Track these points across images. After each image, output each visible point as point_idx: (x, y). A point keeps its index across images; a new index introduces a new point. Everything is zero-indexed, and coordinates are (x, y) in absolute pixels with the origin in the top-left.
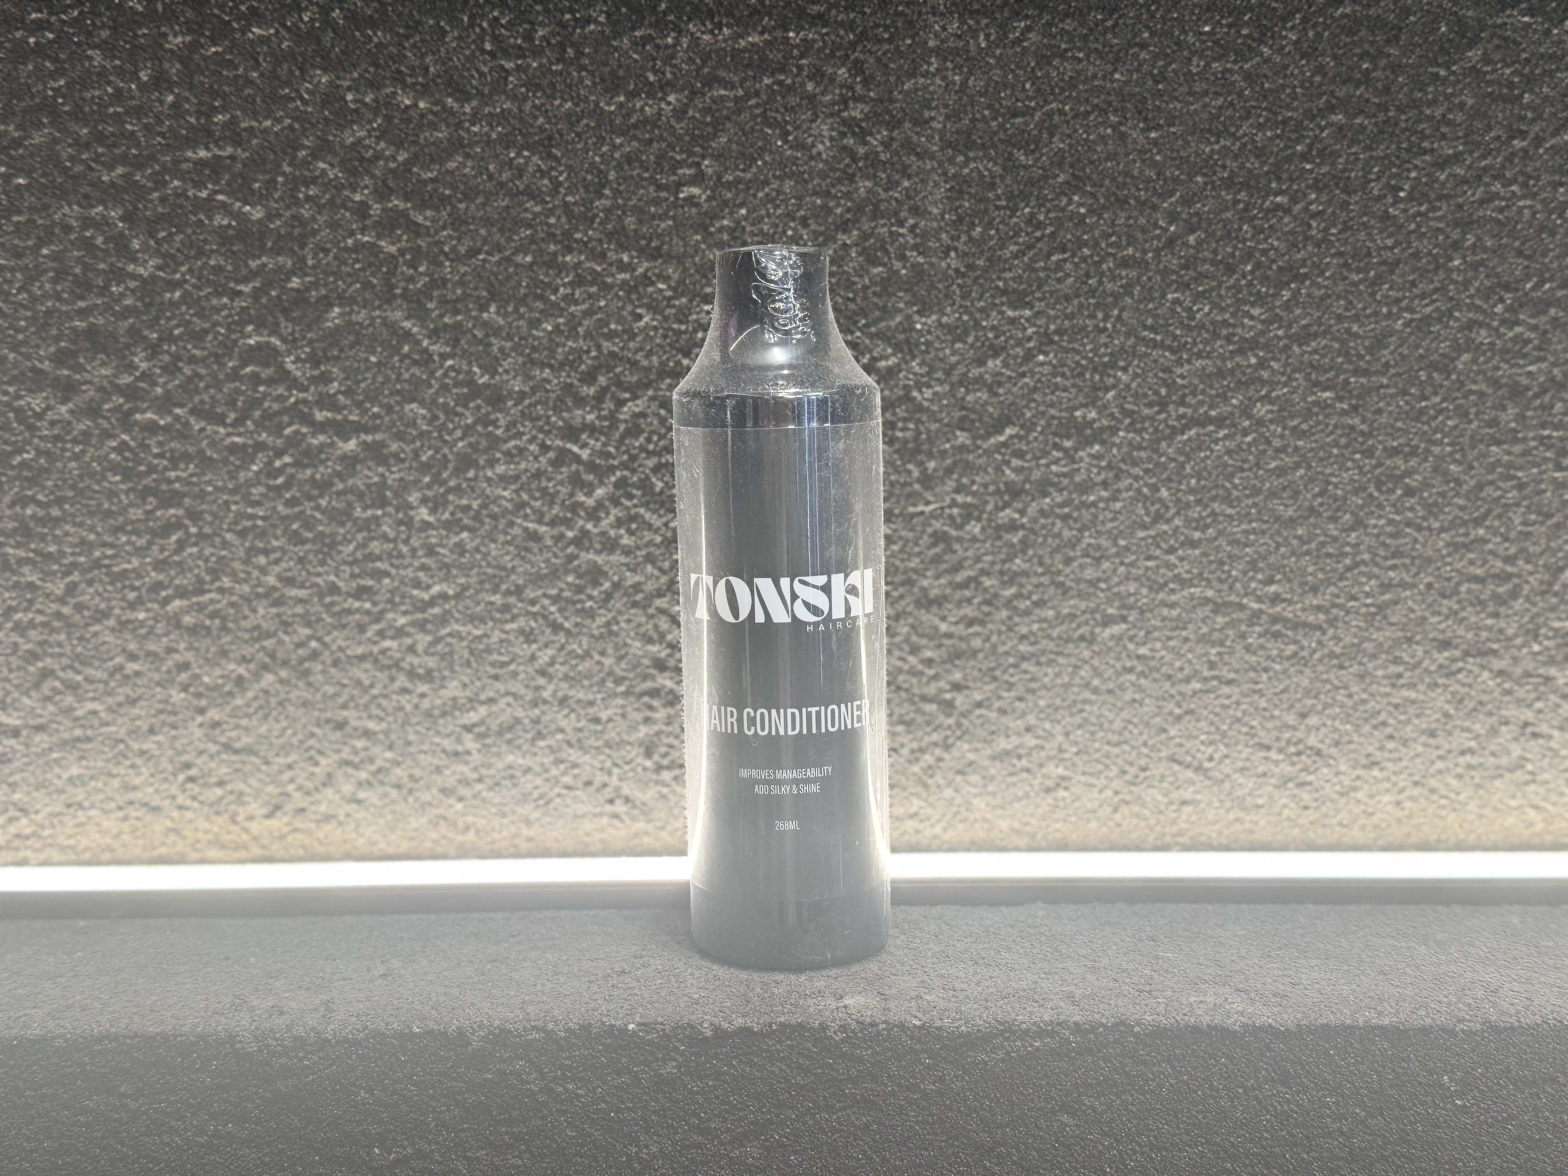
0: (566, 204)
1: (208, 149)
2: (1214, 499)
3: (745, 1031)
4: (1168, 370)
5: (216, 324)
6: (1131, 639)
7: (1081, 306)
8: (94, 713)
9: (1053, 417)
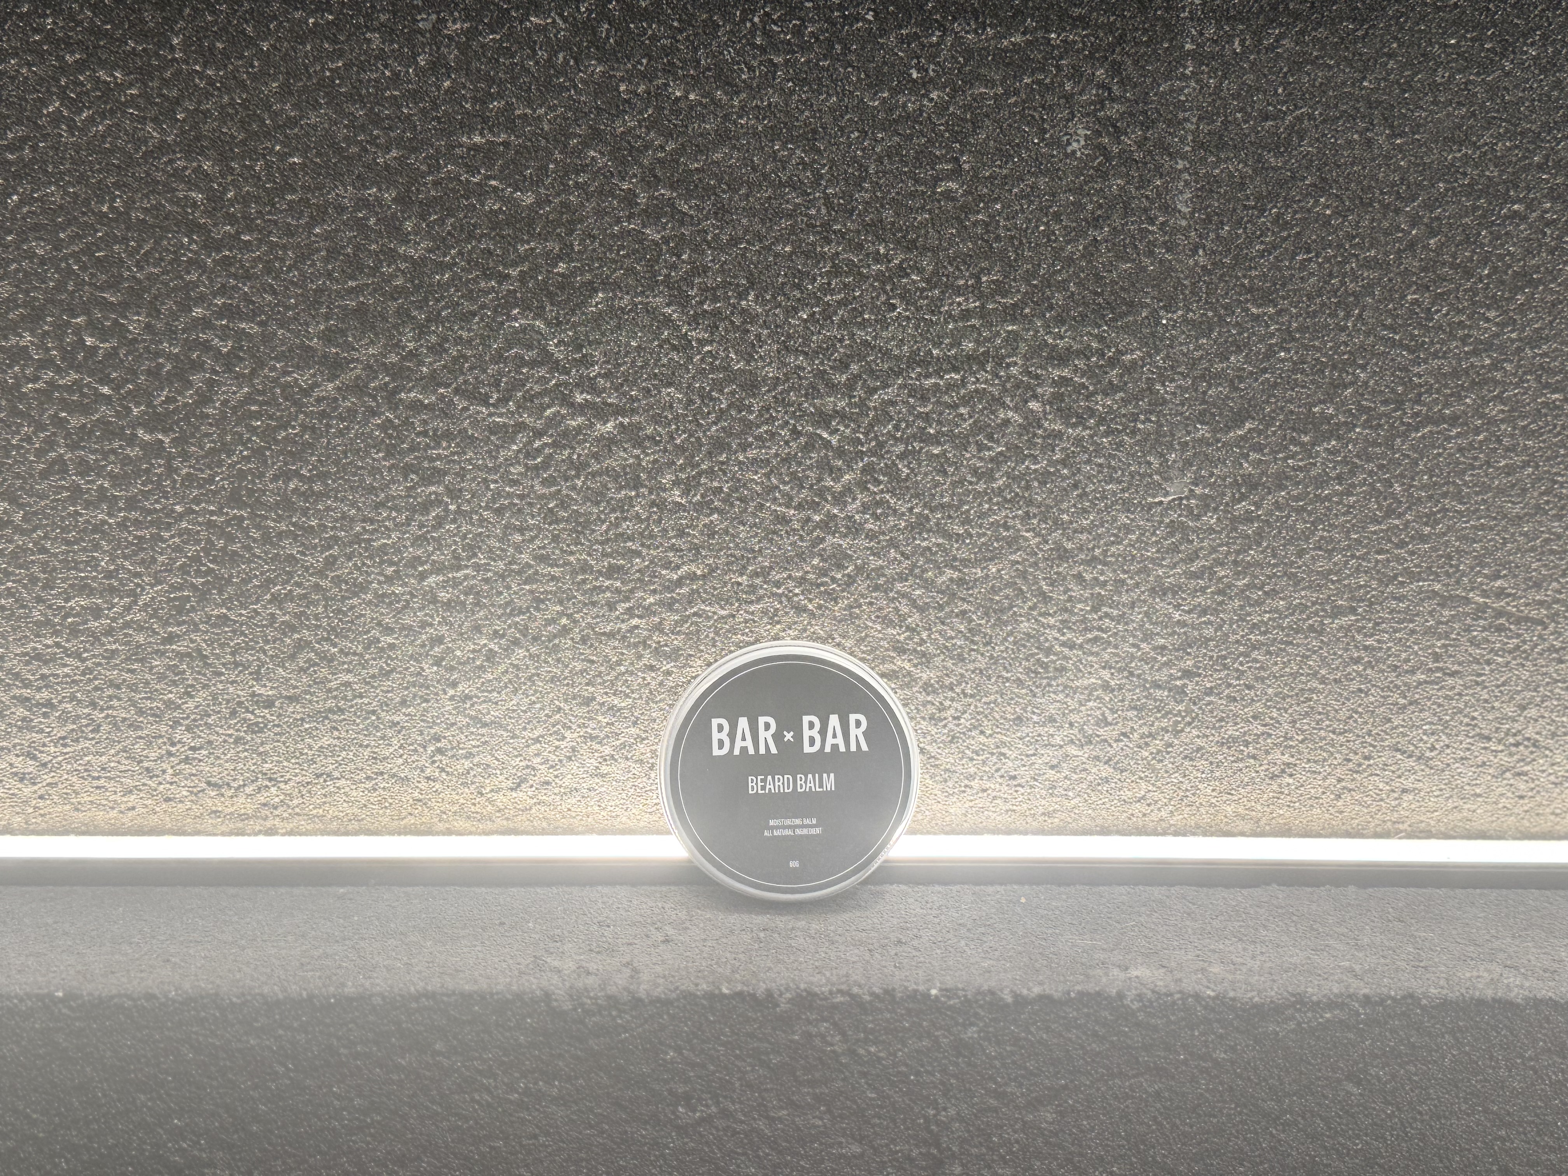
0: (827, 197)
1: (482, 134)
2: (1445, 495)
3: (1044, 998)
4: (1405, 369)
5: (483, 307)
6: (1359, 630)
7: (1323, 304)
9: (1292, 412)
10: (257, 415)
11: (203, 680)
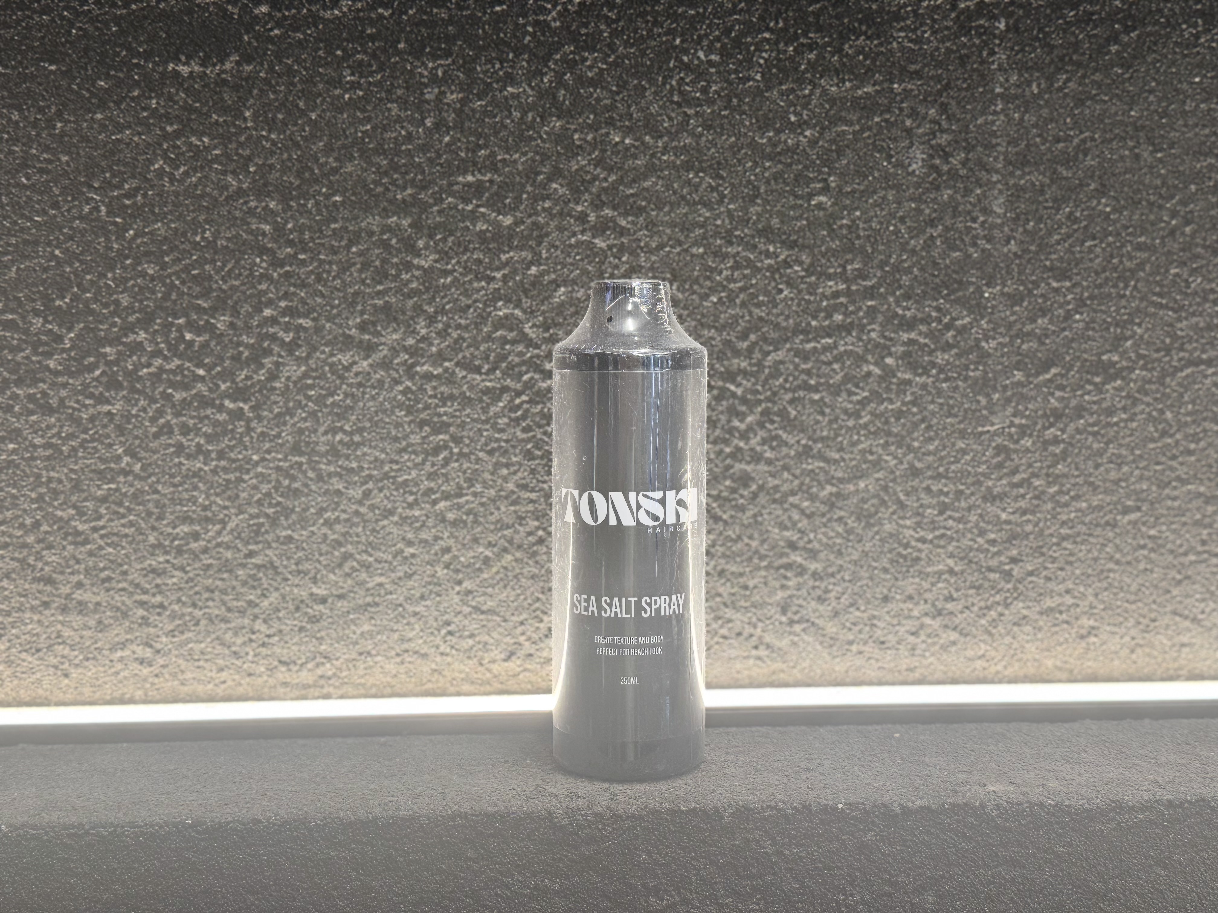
0: (729, 211)
1: (473, 175)
2: (1205, 419)
3: (924, 809)
4: (1171, 325)
5: (476, 301)
6: (1144, 524)
7: (1107, 278)
8: (381, 585)
9: (1086, 360)
10: (311, 387)
11: (275, 584)
